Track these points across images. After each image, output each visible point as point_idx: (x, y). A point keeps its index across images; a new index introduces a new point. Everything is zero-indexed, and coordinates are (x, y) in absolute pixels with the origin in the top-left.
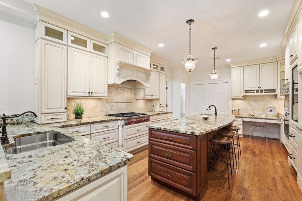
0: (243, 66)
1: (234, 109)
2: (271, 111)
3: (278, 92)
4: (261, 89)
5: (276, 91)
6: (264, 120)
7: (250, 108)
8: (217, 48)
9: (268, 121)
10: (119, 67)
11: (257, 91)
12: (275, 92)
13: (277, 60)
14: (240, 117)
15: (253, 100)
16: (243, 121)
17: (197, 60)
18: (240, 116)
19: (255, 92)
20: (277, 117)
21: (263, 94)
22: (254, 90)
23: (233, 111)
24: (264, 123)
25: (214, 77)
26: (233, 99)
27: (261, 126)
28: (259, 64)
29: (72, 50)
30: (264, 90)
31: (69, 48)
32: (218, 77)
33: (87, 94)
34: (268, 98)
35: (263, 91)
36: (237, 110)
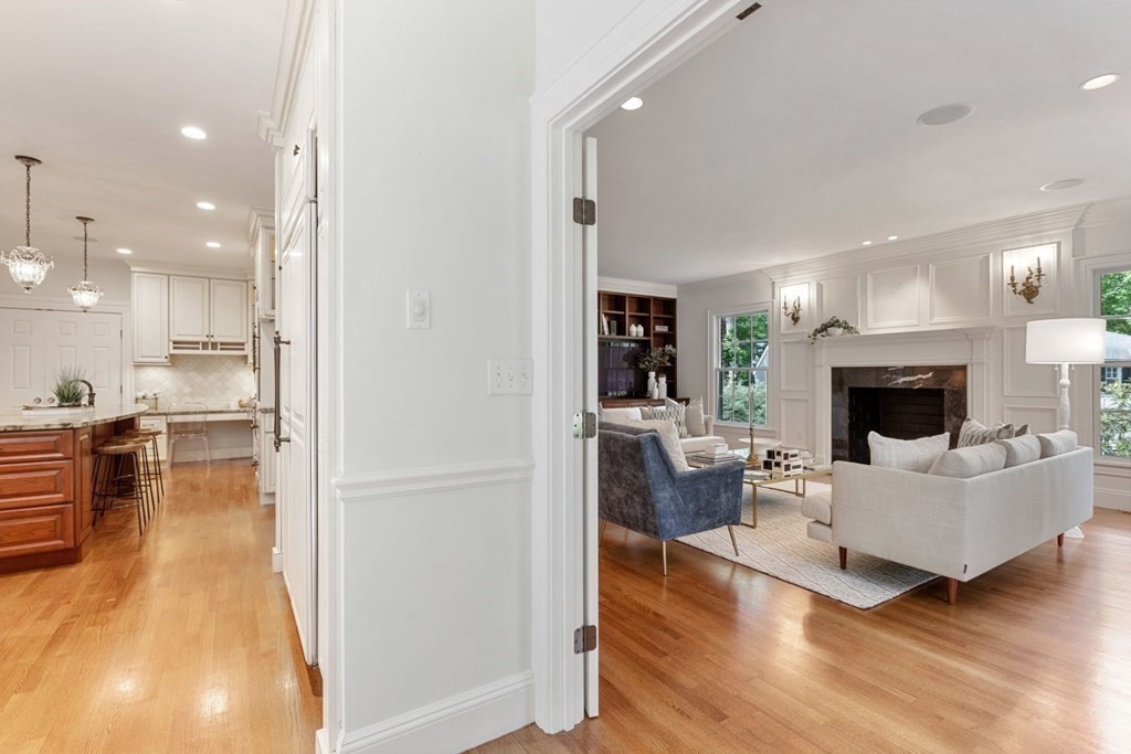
0: (168, 275)
1: (140, 395)
3: (248, 350)
4: (212, 340)
5: (246, 347)
7: (187, 389)
8: (92, 220)
11: (205, 346)
12: (243, 349)
13: (248, 279)
14: (159, 414)
15: (196, 369)
16: (169, 425)
17: (52, 264)
18: (158, 411)
19: (200, 346)
21: (218, 352)
22: (198, 343)
23: (136, 397)
24: (218, 422)
25: (85, 298)
26: (139, 366)
28: (209, 279)
30: (222, 344)
32: (96, 300)
34: (229, 363)
35: (219, 347)
36: (150, 395)
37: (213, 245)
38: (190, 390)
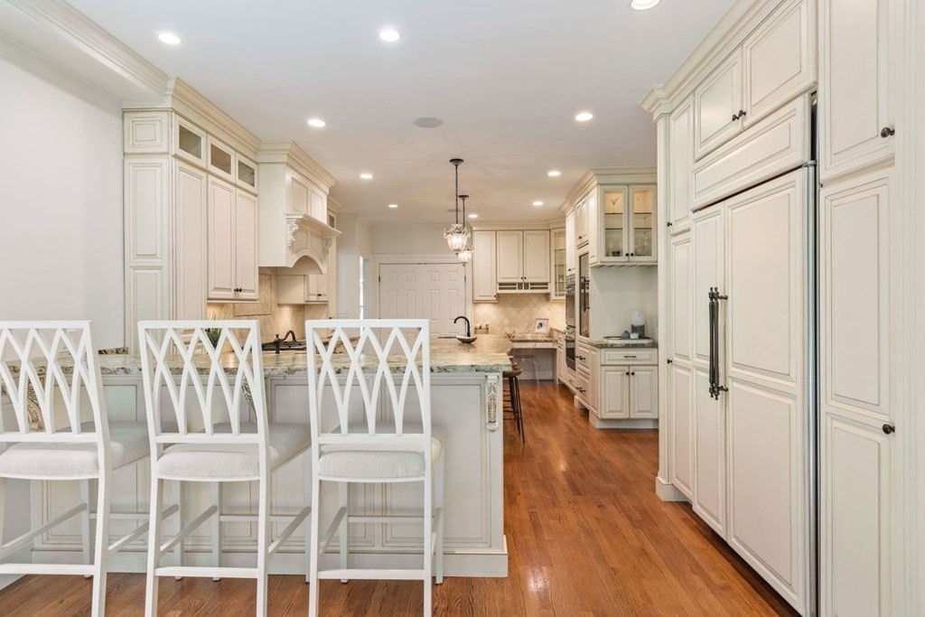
0: (496, 231)
1: (478, 326)
2: (541, 325)
3: (551, 289)
4: (525, 281)
5: (549, 286)
6: (534, 344)
7: (507, 322)
8: (469, 196)
9: (539, 345)
10: (296, 228)
11: (520, 288)
12: (546, 288)
13: (551, 227)
15: (513, 305)
19: (517, 286)
20: (550, 337)
21: (529, 291)
22: (515, 284)
23: (476, 329)
24: (533, 349)
25: (465, 256)
26: (476, 303)
27: (527, 357)
28: (523, 231)
29: (213, 183)
30: (532, 284)
31: (211, 177)
33: (231, 294)
34: (535, 300)
35: (530, 286)
36: (484, 326)
37: (538, 203)
38: (508, 322)
